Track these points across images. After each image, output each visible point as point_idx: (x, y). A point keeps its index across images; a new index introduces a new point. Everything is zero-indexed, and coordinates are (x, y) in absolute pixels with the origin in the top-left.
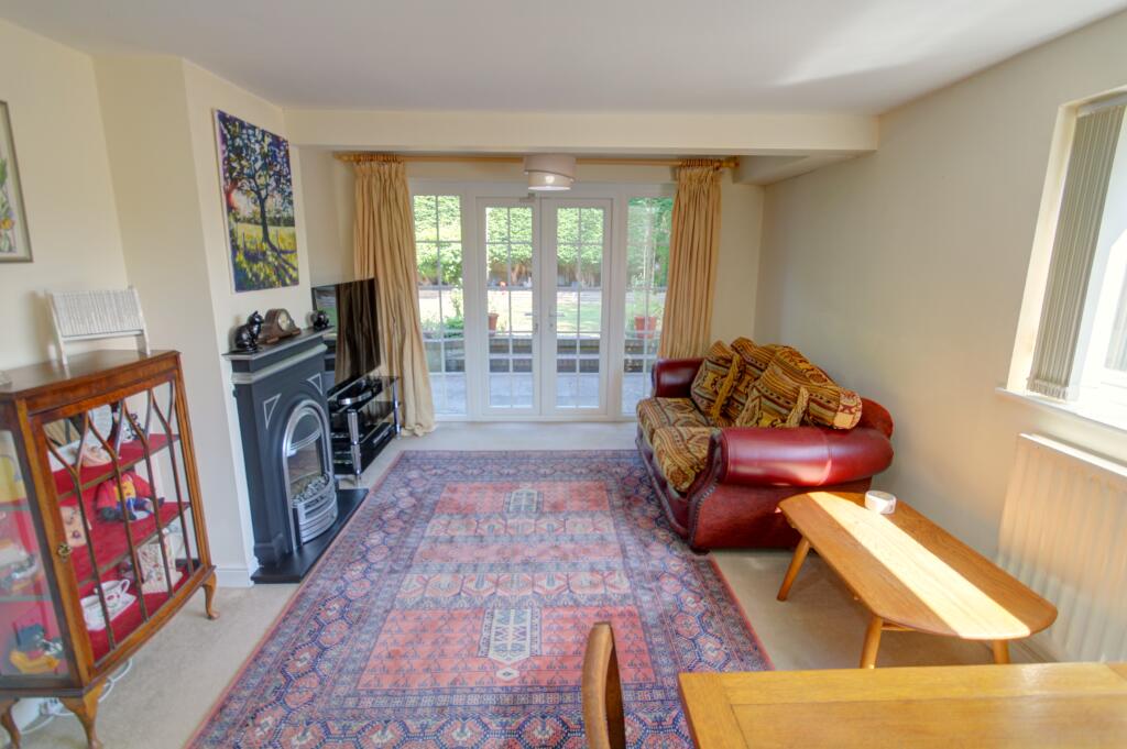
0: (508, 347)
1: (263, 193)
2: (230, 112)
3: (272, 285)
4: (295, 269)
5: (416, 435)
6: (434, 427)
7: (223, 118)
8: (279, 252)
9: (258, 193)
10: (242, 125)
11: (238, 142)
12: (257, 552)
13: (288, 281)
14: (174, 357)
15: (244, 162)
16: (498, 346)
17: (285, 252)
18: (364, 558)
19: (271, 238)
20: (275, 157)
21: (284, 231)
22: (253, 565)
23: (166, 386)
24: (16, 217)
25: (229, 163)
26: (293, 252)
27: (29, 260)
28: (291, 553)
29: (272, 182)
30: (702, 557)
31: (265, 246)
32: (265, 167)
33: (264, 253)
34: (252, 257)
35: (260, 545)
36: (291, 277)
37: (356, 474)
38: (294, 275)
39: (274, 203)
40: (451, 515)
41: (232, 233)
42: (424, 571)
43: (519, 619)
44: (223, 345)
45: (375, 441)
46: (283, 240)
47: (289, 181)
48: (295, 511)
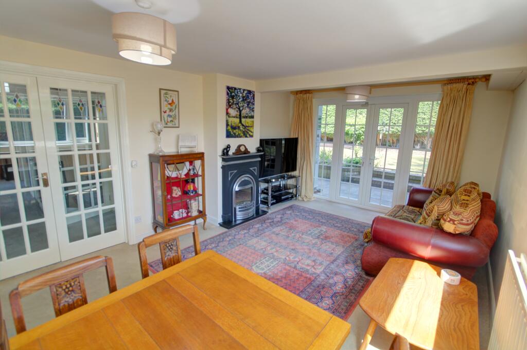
0: (382, 175)
1: (241, 109)
2: (231, 85)
3: (241, 137)
4: (252, 132)
5: (304, 200)
6: (313, 199)
7: (228, 88)
8: (245, 127)
9: (239, 109)
10: (235, 89)
11: (233, 94)
12: (223, 217)
13: (248, 136)
14: (203, 154)
15: (234, 100)
16: (377, 174)
17: (248, 127)
18: (249, 229)
19: (242, 122)
20: (248, 97)
21: (249, 120)
22: (220, 220)
23: (200, 161)
24: (177, 117)
25: (229, 101)
26: (252, 126)
27: (178, 127)
28: (232, 221)
29: (246, 105)
30: (367, 277)
31: (240, 125)
32: (243, 100)
33: (239, 127)
34: (234, 128)
35: (224, 215)
36: (249, 135)
37: (268, 205)
38: (251, 134)
39: (245, 111)
40: (286, 227)
41: (227, 121)
42: (260, 239)
43: (272, 263)
44: (220, 153)
45: (283, 198)
46: (248, 123)
47: (254, 104)
48: (235, 208)
